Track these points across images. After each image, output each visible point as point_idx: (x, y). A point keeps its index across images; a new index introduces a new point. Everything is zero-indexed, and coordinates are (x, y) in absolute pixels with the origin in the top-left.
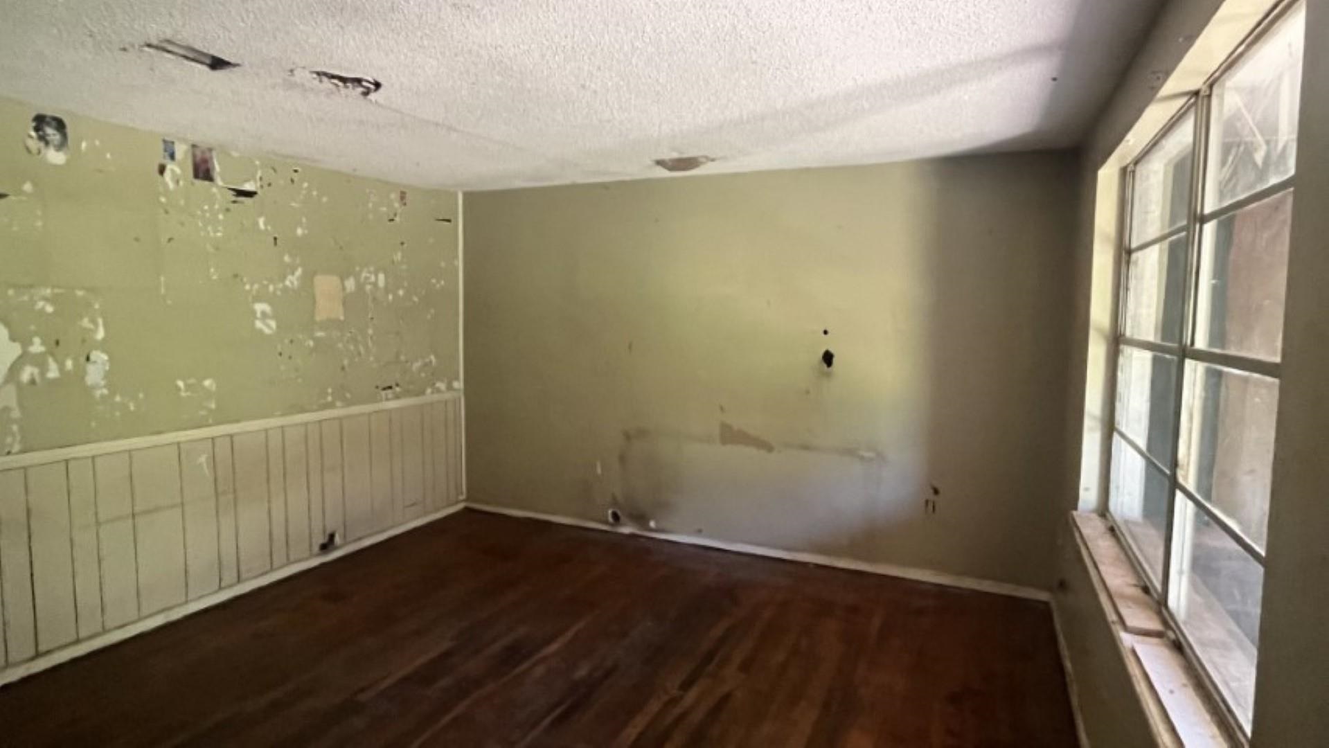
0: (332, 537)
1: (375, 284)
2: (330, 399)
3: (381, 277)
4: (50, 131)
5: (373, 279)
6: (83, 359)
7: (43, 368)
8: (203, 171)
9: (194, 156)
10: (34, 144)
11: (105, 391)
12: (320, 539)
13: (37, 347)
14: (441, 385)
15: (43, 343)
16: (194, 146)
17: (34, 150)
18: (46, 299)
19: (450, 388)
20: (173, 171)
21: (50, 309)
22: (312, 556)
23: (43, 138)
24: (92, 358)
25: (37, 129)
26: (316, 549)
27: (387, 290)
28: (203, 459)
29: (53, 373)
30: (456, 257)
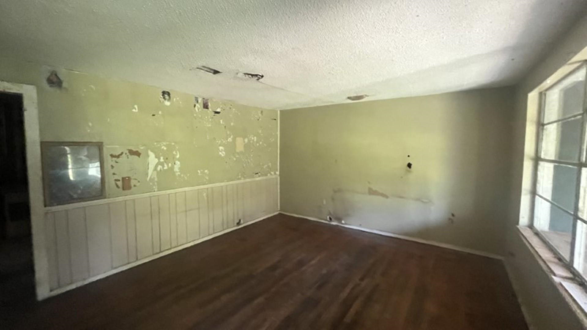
0: (240, 221)
1: (253, 140)
2: (240, 177)
3: (255, 138)
4: (166, 96)
5: (253, 138)
6: (173, 164)
7: (163, 166)
8: (206, 106)
9: (203, 102)
10: (162, 100)
11: (179, 173)
12: (237, 221)
13: (162, 160)
14: (272, 173)
15: (164, 159)
16: (204, 99)
17: (162, 101)
18: (164, 145)
19: (275, 174)
20: (198, 106)
21: (165, 148)
22: (234, 227)
23: (164, 98)
24: (176, 163)
25: (163, 95)
26: (235, 224)
27: (257, 142)
28: (205, 195)
29: (166, 168)
30: (277, 131)
